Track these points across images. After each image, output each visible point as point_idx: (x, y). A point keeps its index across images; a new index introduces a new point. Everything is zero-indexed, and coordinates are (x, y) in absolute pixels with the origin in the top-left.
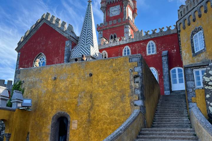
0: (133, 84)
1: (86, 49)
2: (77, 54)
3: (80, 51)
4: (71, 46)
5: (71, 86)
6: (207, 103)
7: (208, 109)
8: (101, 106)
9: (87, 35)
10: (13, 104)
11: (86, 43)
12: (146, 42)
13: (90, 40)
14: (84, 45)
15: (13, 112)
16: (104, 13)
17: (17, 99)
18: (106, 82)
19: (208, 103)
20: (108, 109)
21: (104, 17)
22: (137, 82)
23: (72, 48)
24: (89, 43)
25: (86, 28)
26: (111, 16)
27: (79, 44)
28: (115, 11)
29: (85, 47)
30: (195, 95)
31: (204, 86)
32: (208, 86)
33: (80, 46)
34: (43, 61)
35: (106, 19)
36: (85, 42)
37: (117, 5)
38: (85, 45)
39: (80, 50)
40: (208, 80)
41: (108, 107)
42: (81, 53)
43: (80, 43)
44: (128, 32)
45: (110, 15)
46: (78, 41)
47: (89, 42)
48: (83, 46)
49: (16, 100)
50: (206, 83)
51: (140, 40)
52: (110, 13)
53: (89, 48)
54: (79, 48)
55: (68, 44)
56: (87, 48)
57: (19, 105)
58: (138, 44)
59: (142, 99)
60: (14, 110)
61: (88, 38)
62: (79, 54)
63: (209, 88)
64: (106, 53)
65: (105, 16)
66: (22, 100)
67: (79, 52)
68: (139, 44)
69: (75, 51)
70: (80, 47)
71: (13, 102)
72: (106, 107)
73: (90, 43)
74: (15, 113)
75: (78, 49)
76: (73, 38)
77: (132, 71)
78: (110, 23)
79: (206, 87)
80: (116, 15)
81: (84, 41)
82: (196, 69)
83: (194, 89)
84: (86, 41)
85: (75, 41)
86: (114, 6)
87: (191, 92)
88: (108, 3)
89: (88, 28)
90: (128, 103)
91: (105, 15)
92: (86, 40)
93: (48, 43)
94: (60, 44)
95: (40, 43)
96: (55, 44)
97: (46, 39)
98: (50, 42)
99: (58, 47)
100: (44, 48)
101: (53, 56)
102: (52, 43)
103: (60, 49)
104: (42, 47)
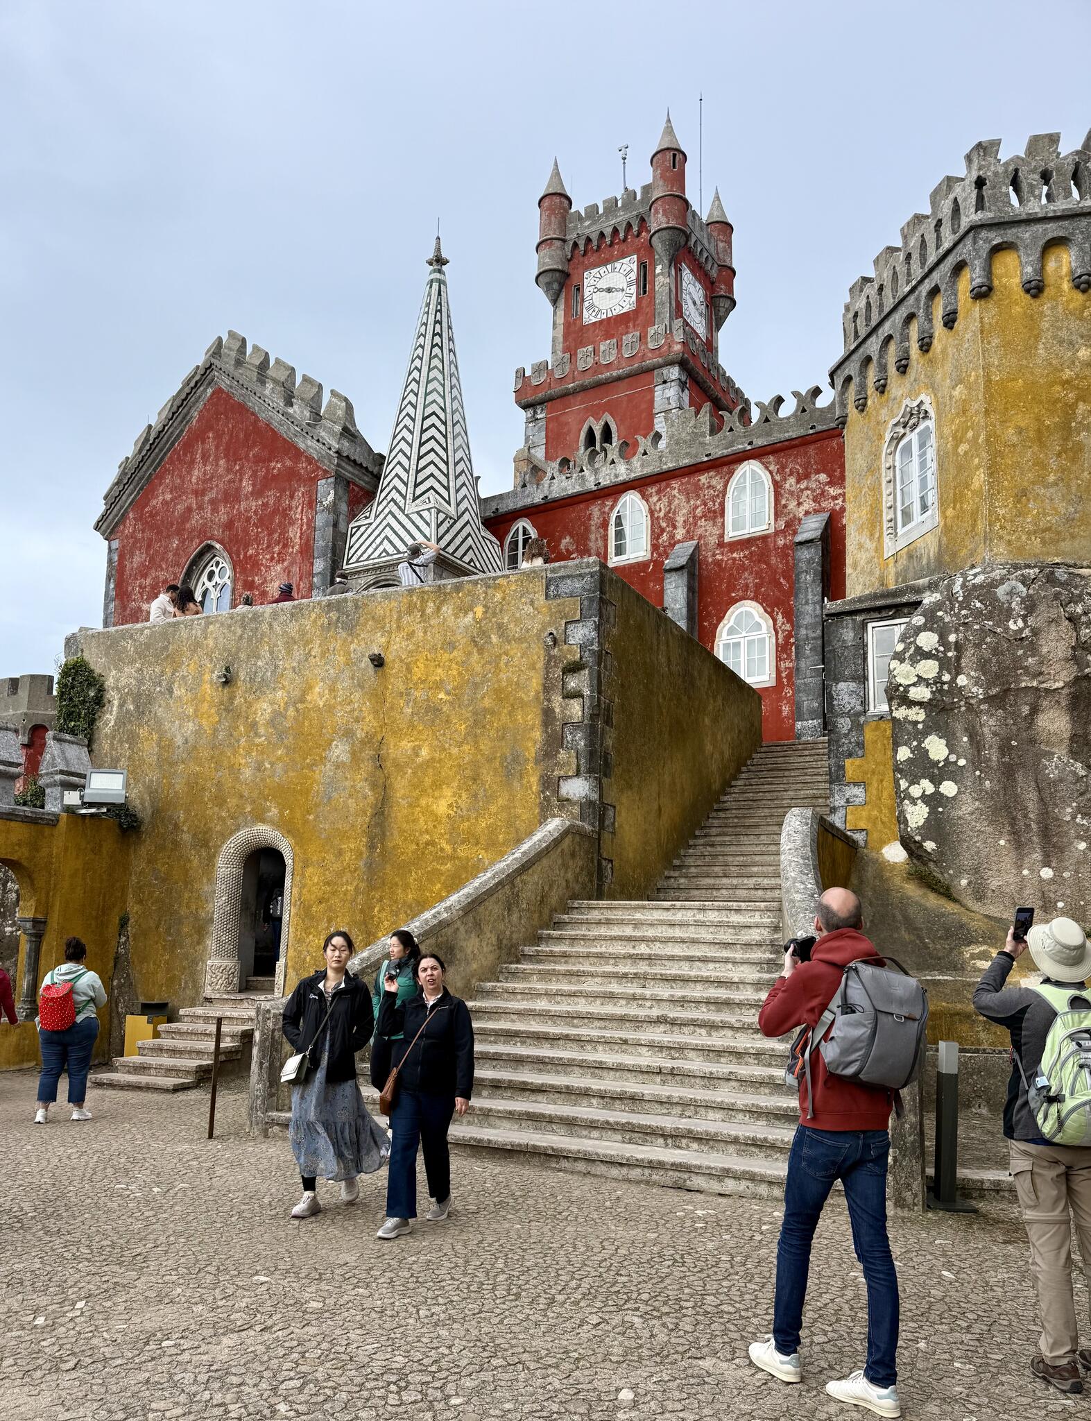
0: (557, 701)
1: (415, 517)
2: (374, 546)
3: (388, 532)
4: (344, 507)
5: (297, 710)
6: (897, 785)
7: (902, 812)
8: (423, 802)
9: (421, 445)
10: (48, 791)
11: (416, 485)
12: (725, 469)
13: (437, 473)
14: (405, 498)
15: (47, 831)
16: (555, 302)
17: (62, 772)
18: (442, 695)
19: (904, 784)
20: (448, 816)
21: (554, 324)
22: (577, 695)
23: (352, 516)
24: (432, 488)
25: (415, 407)
26: (589, 317)
27: (383, 495)
28: (609, 290)
29: (411, 508)
30: (861, 745)
31: (890, 706)
32: (909, 707)
33: (385, 503)
34: (222, 581)
35: (566, 336)
36: (411, 485)
37: (623, 255)
38: (410, 496)
39: (384, 523)
40: (907, 677)
41: (450, 806)
42: (391, 542)
43: (387, 490)
45: (585, 314)
46: (377, 477)
47: (427, 485)
48: (402, 504)
49: (58, 777)
50: (897, 690)
51: (699, 460)
52: (586, 304)
53: (425, 514)
54: (382, 516)
55: (331, 498)
56: (418, 513)
57: (72, 798)
58: (684, 480)
59: (591, 771)
60: (53, 821)
61: (423, 463)
62: (381, 548)
63: (913, 717)
65: (561, 320)
66: (83, 776)
67: (383, 536)
68: (694, 479)
69: (362, 529)
70: (386, 511)
71: (48, 786)
72: (442, 808)
73: (437, 486)
74: (56, 832)
75: (378, 520)
76: (354, 461)
77: (555, 641)
78: (585, 358)
79: (901, 713)
80: (618, 311)
81: (404, 475)
82: (882, 619)
83: (862, 719)
84: (412, 478)
85: (363, 481)
86: (605, 262)
87: (846, 735)
88: (576, 245)
89: (425, 407)
90: (534, 788)
91: (561, 313)
92: (413, 472)
93: (238, 490)
94: (292, 497)
95: (203, 493)
96: (271, 496)
97: (229, 470)
98: (247, 486)
99: (285, 513)
100: (223, 515)
101: (264, 558)
102: (257, 494)
103: (292, 523)
104: (215, 510)
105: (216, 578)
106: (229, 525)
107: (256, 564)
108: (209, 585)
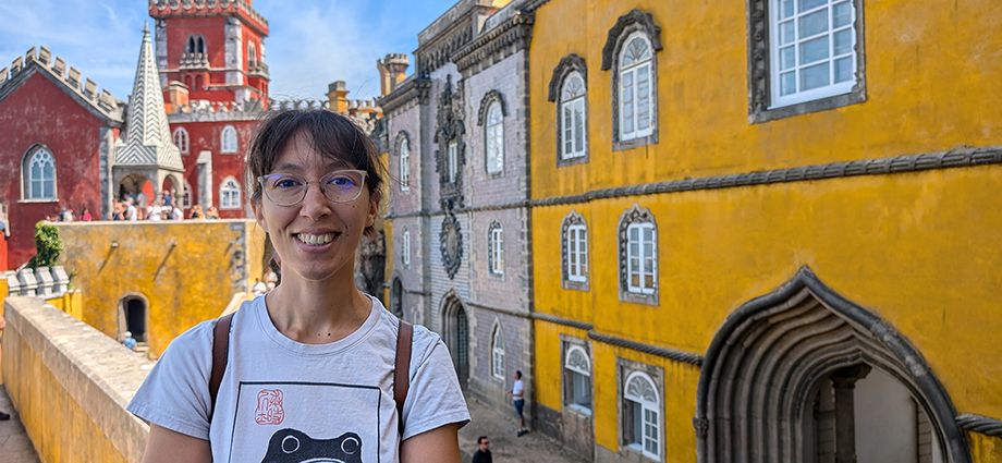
1: (148, 149)
2: (128, 157)
3: (134, 152)
4: (112, 139)
8: (193, 286)
11: (146, 134)
14: (142, 139)
18: (197, 256)
20: (202, 290)
24: (153, 135)
27: (131, 135)
29: (146, 144)
33: (132, 139)
34: (45, 160)
38: (145, 138)
39: (132, 148)
41: (202, 287)
42: (137, 157)
43: (133, 134)
44: (236, 37)
47: (151, 134)
48: (141, 141)
53: (153, 149)
54: (131, 145)
55: (107, 135)
56: (150, 147)
62: (132, 159)
64: (186, 134)
67: (132, 153)
69: (122, 149)
70: (133, 143)
73: (155, 134)
81: (140, 129)
84: (145, 131)
85: (119, 126)
92: (145, 128)
93: (55, 122)
94: (86, 131)
95: (33, 120)
96: (75, 129)
97: (48, 112)
98: (59, 122)
99: (83, 138)
100: (46, 132)
101: (73, 156)
102: (66, 126)
103: (87, 143)
104: (41, 128)
105: (42, 158)
106: (50, 137)
107: (68, 158)
108: (36, 160)
